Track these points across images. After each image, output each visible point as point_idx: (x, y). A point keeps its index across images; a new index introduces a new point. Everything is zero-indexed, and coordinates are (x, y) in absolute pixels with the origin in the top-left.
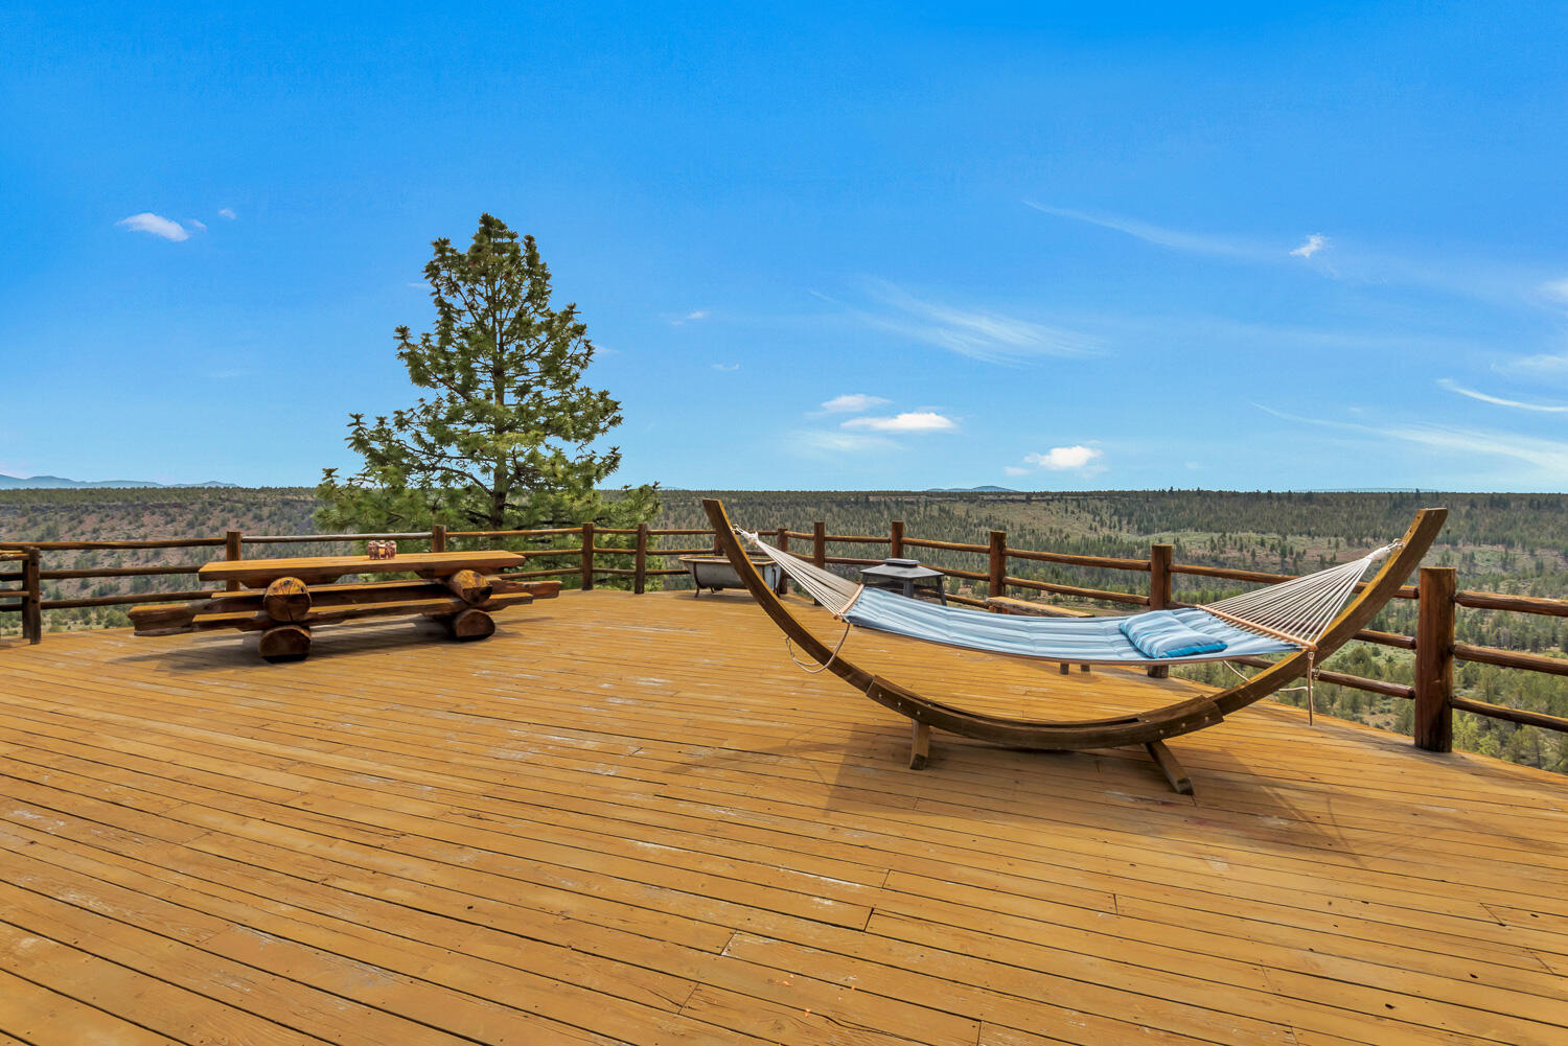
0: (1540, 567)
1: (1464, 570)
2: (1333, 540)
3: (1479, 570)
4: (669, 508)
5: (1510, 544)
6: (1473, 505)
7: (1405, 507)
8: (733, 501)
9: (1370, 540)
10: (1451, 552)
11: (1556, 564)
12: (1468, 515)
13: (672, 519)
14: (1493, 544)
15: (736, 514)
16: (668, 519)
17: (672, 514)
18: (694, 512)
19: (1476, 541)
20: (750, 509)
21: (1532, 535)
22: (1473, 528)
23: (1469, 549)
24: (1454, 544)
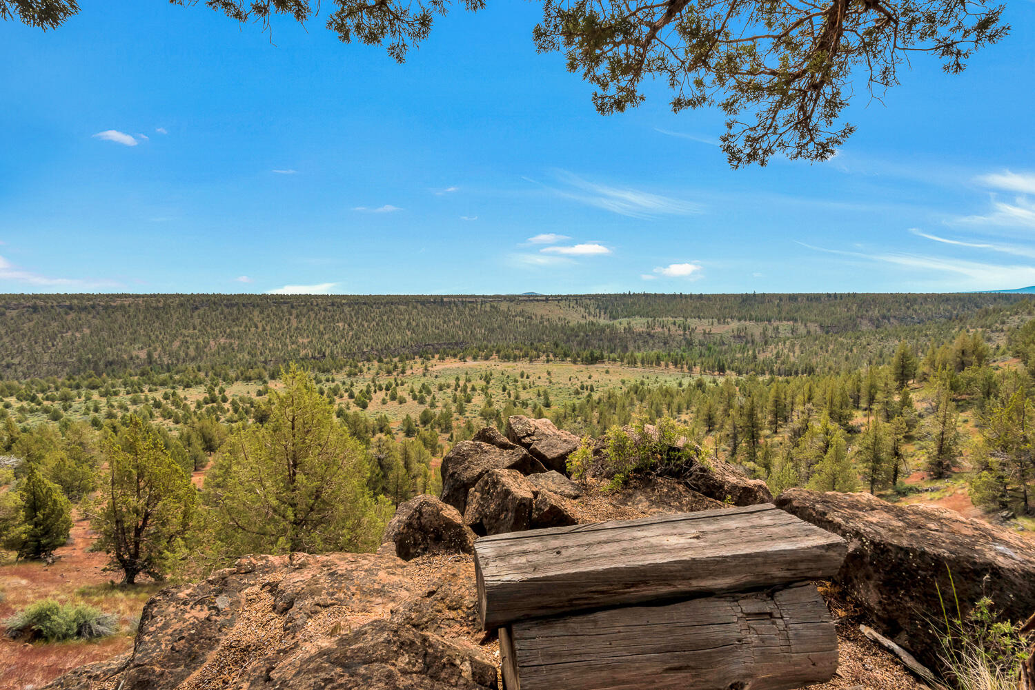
0: (809, 332)
1: (774, 336)
2: (711, 320)
3: (780, 335)
4: (292, 307)
5: (795, 320)
6: (781, 300)
7: (748, 302)
8: (344, 301)
9: (729, 320)
10: (768, 326)
11: (816, 331)
12: (778, 305)
13: (294, 315)
14: (789, 320)
15: (346, 311)
16: (291, 315)
17: (294, 312)
18: (312, 310)
19: (780, 320)
20: (356, 307)
21: (806, 315)
22: (780, 312)
23: (776, 324)
24: (769, 321)
